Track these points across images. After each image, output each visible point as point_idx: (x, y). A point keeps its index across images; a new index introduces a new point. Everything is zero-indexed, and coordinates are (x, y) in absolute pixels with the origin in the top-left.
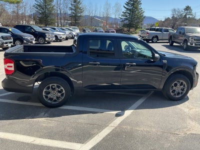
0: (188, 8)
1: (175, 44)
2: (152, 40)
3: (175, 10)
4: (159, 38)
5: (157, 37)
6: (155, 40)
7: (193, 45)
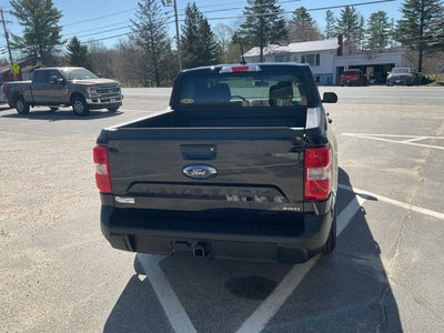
1: (32, 109)
7: (99, 102)
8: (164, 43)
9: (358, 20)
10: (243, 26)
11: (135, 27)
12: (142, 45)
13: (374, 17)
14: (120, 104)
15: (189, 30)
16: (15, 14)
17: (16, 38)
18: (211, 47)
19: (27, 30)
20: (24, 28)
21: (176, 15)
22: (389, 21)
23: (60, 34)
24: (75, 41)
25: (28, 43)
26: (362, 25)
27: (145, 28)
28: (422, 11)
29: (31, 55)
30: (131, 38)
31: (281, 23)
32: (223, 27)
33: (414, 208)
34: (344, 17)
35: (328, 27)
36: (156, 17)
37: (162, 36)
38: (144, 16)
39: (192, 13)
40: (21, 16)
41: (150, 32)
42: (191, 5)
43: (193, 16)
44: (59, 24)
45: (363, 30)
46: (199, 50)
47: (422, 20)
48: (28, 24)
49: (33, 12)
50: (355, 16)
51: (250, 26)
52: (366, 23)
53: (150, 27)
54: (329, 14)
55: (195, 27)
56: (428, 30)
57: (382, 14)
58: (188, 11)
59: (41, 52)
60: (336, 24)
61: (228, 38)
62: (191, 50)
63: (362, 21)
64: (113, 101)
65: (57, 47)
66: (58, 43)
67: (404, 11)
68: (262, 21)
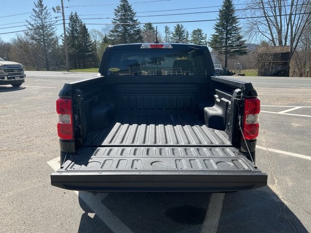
7: (6, 79)
8: (53, 39)
9: (185, 34)
10: (112, 31)
11: (30, 27)
12: (36, 40)
13: (195, 32)
14: (23, 81)
15: (72, 31)
18: (88, 44)
21: (64, 19)
22: (204, 36)
26: (187, 37)
27: (38, 28)
28: (227, 30)
30: (27, 34)
31: (139, 32)
32: (95, 31)
33: (270, 150)
34: (176, 31)
35: (166, 37)
36: (47, 20)
37: (52, 34)
38: (37, 19)
39: (74, 20)
41: (42, 31)
42: (74, 14)
43: (75, 22)
45: (188, 41)
46: (80, 46)
47: (227, 35)
50: (183, 31)
51: (117, 31)
52: (190, 36)
53: (43, 27)
54: (167, 29)
55: (76, 30)
56: (230, 42)
57: (199, 31)
58: (71, 18)
60: (171, 35)
61: (99, 40)
62: (73, 46)
63: (188, 35)
64: (18, 79)
67: (216, 29)
68: (125, 29)
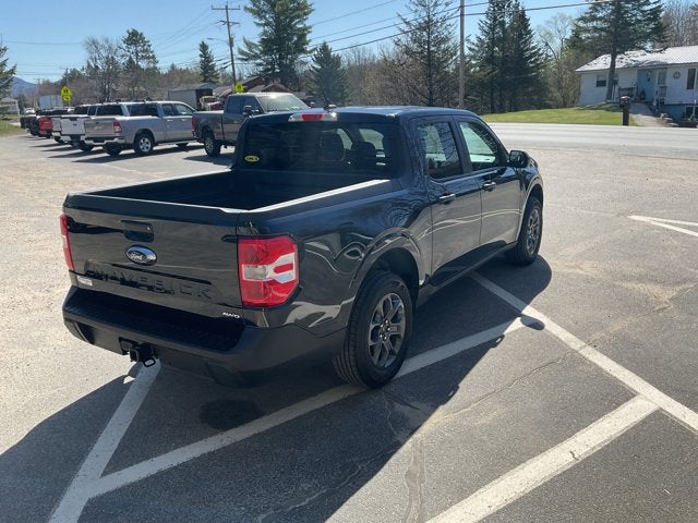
0: (134, 38)
1: (223, 150)
2: (135, 145)
3: (94, 43)
4: (157, 138)
5: (146, 133)
6: (145, 144)
8: (447, 49)
10: (583, 19)
11: (404, 27)
12: (412, 54)
15: (492, 28)
16: (251, 11)
17: (249, 45)
18: (527, 54)
19: (265, 33)
20: (261, 30)
21: (462, 7)
23: (308, 37)
24: (325, 48)
25: (264, 52)
27: (421, 28)
29: (268, 70)
30: (397, 43)
31: (655, 13)
36: (439, 9)
38: (420, 8)
40: (258, 13)
41: (426, 34)
44: (307, 23)
48: (265, 24)
49: (273, 6)
51: (594, 18)
53: (428, 25)
55: (502, 24)
59: (280, 65)
65: (302, 57)
66: (304, 51)
68: (619, 10)
